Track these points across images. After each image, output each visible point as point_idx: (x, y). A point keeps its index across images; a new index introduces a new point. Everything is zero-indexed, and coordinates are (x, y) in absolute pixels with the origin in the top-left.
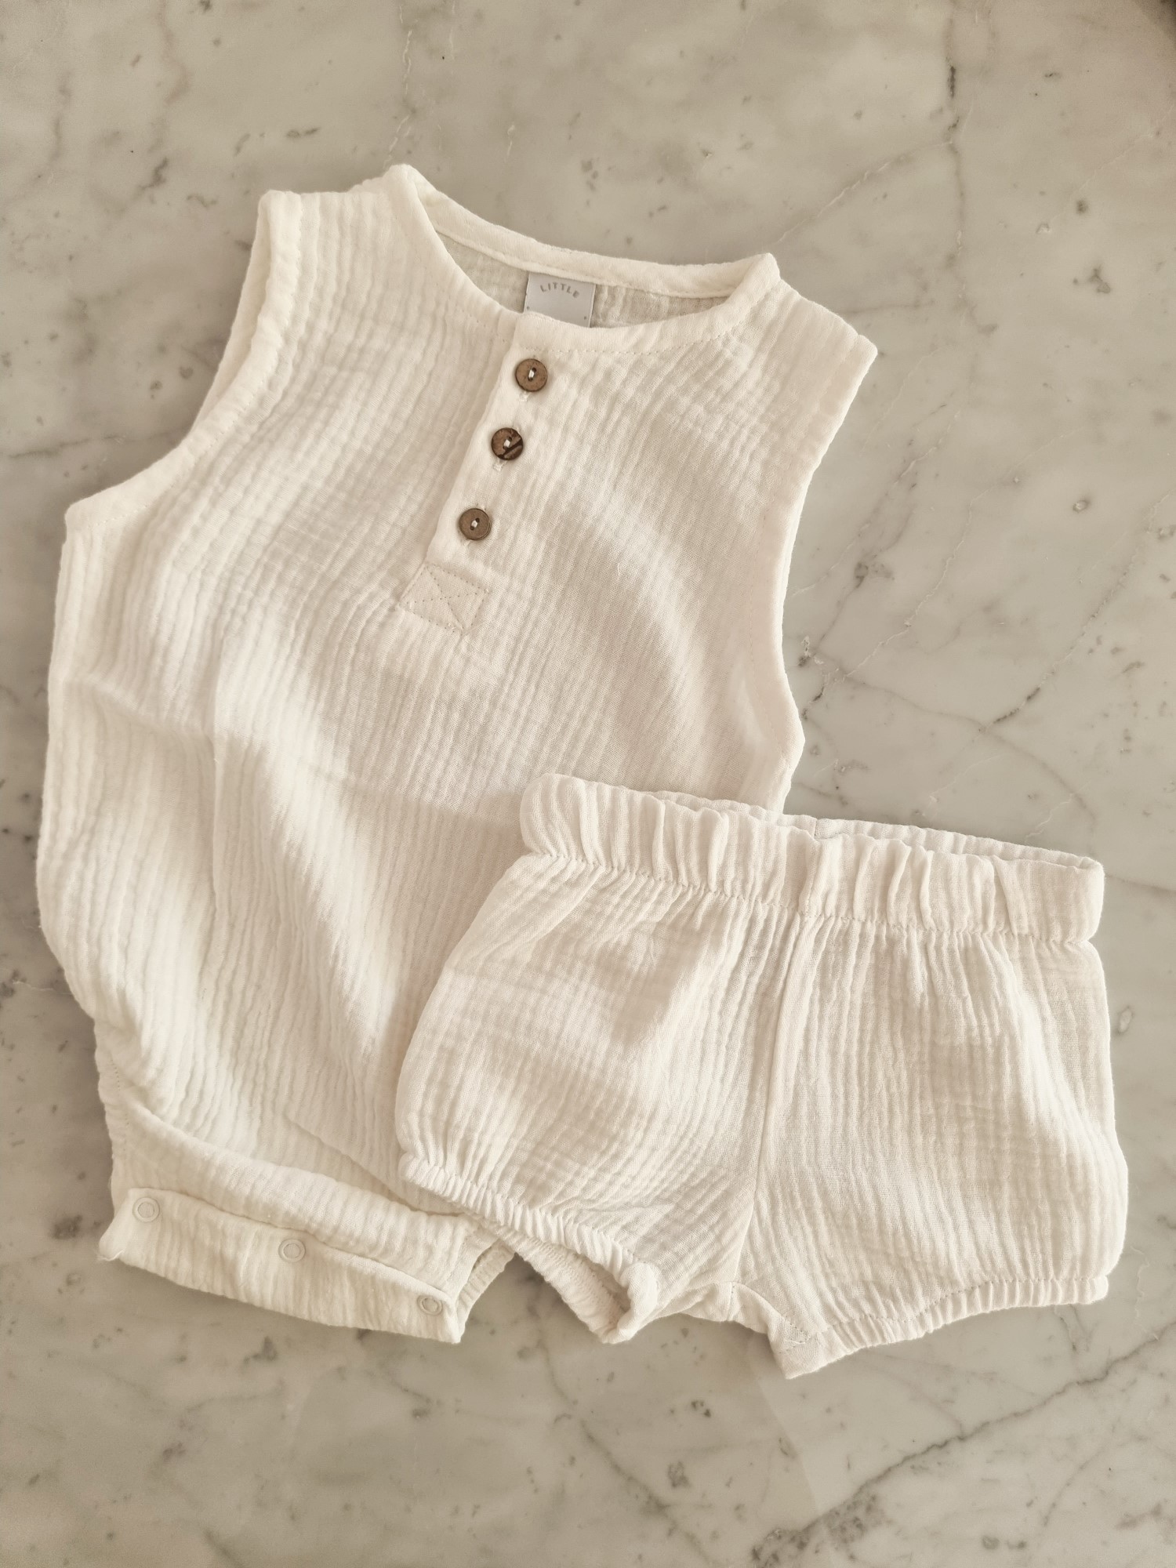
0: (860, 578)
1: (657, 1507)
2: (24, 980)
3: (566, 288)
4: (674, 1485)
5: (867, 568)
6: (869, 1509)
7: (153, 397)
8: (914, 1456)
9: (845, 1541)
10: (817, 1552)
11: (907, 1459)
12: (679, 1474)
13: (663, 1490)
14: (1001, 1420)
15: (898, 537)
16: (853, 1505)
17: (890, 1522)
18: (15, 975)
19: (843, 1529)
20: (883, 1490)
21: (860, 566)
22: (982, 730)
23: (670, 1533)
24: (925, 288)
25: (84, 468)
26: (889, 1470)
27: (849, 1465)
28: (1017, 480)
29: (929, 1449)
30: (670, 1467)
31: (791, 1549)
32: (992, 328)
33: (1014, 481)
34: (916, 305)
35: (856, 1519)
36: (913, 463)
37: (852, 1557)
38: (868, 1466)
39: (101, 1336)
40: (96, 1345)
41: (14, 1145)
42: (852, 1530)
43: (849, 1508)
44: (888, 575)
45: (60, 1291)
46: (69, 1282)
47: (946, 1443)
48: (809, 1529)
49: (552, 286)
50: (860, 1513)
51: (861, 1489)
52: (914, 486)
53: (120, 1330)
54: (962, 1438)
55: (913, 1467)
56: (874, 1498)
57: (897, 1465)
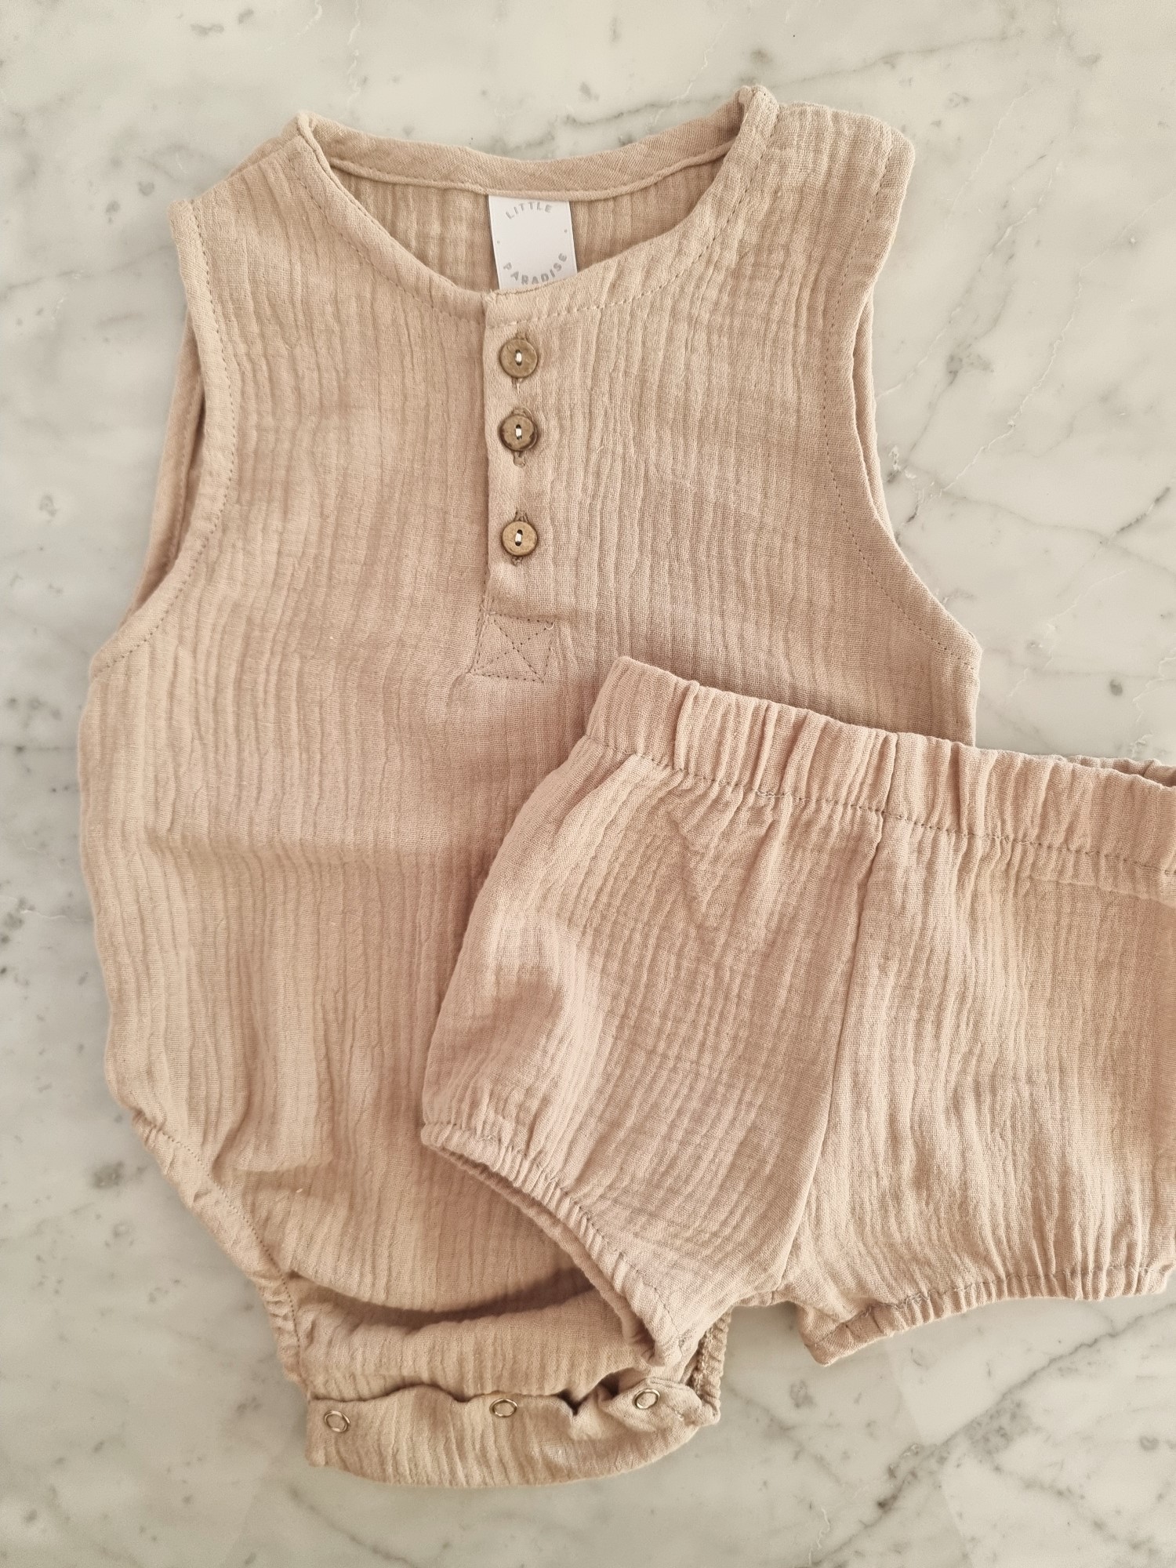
0: (953, 374)
1: (780, 1430)
2: (32, 909)
4: (798, 1405)
5: (961, 360)
6: (1014, 1417)
7: (110, 220)
8: (1061, 1357)
9: (989, 1452)
10: (958, 1466)
11: (1052, 1361)
12: (802, 1393)
13: (785, 1411)
14: (1156, 1313)
15: (996, 320)
16: (995, 1414)
17: (1038, 1429)
18: (22, 904)
19: (987, 1440)
20: (1029, 1396)
21: (952, 358)
22: (1103, 542)
23: (796, 1456)
24: (1012, 15)
25: (40, 312)
26: (1034, 1374)
27: (989, 1373)
28: (1133, 240)
29: (1076, 1349)
30: (792, 1386)
31: (933, 1464)
32: (1095, 60)
33: (1129, 242)
34: (1004, 37)
35: (1001, 1428)
36: (1009, 230)
37: (998, 1469)
38: (1010, 1371)
39: (158, 1289)
40: (152, 1299)
41: (41, 1090)
42: (995, 1440)
43: (991, 1417)
44: (986, 367)
45: (107, 1244)
46: (117, 1234)
47: (1096, 1341)
48: (947, 1443)
50: (1005, 1421)
51: (1004, 1396)
52: (1011, 257)
53: (177, 1282)
54: (1113, 1335)
55: (1060, 1369)
56: (1018, 1405)
57: (1043, 1369)
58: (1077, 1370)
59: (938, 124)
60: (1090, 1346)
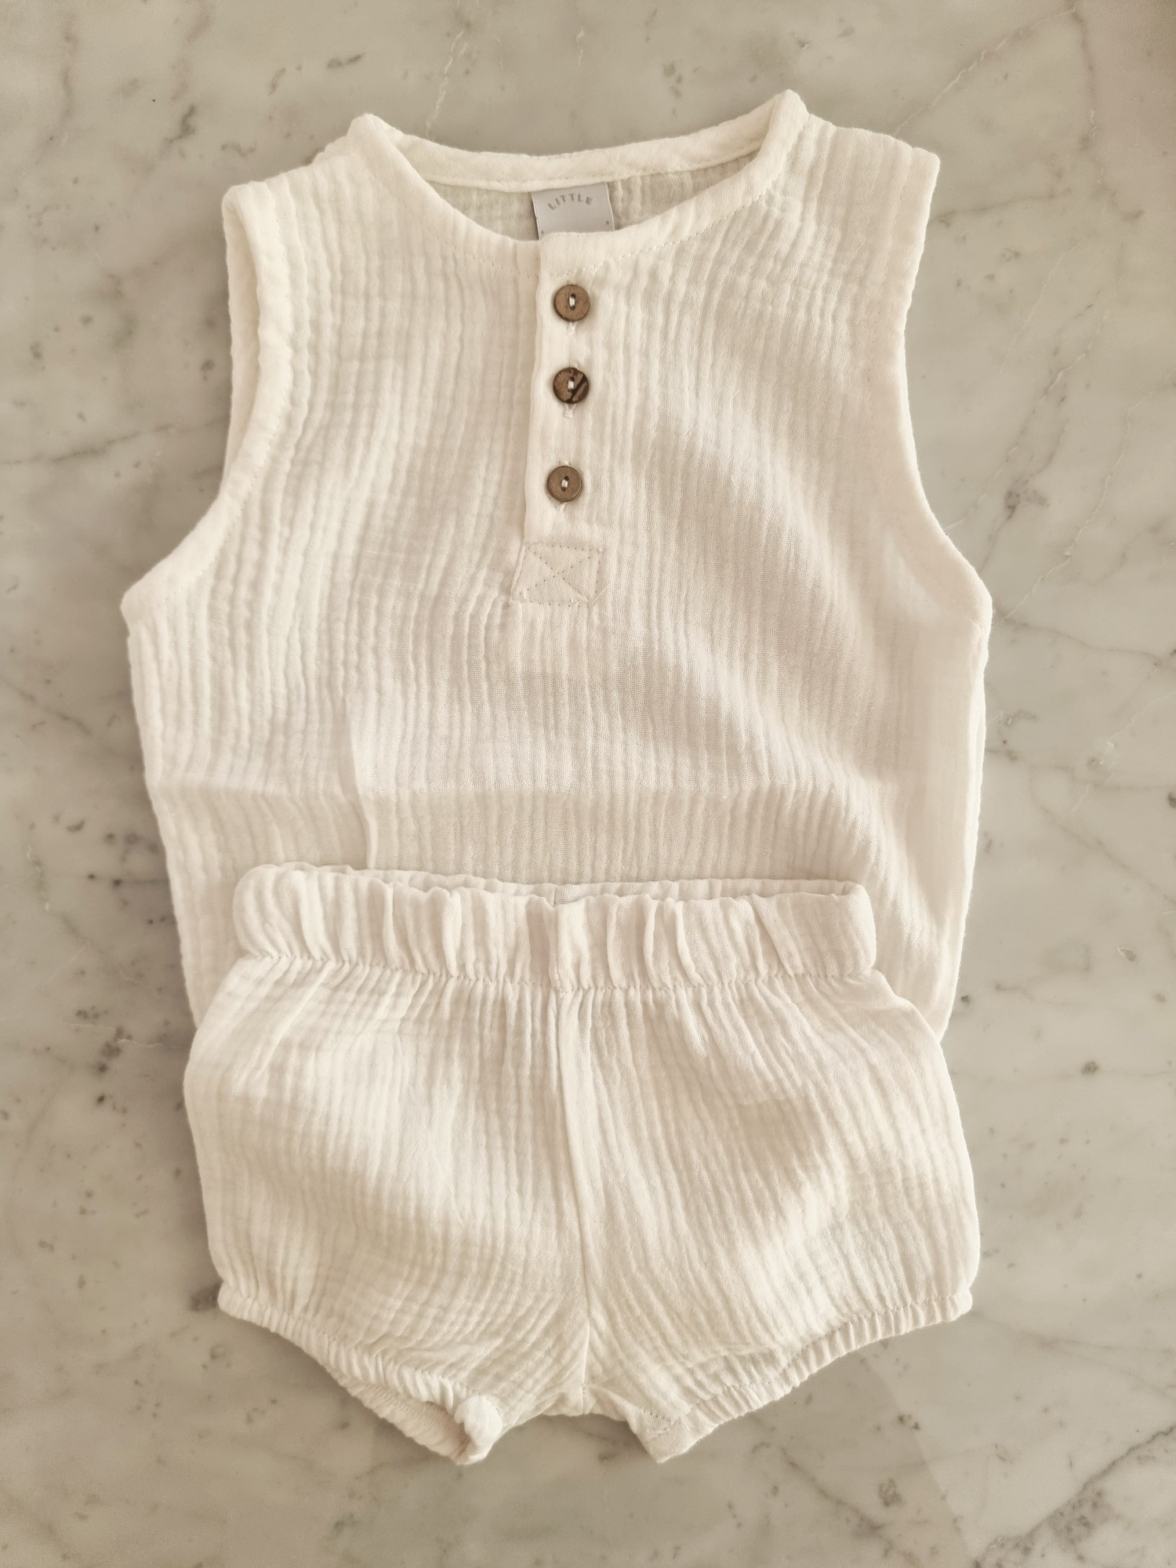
0: (1011, 508)
1: (870, 1529)
2: (129, 1037)
3: (576, 197)
4: (887, 1504)
5: (1018, 496)
6: (1095, 1505)
7: (205, 378)
8: (1138, 1447)
9: (1072, 1542)
10: (1043, 1556)
11: (1131, 1450)
12: (891, 1492)
13: (875, 1511)
15: (1050, 458)
16: (1076, 1504)
17: (1118, 1517)
18: (119, 1033)
19: (1069, 1529)
20: (1110, 1485)
21: (1010, 494)
22: (1158, 663)
23: (886, 1553)
24: (1059, 175)
25: (137, 465)
26: (1114, 1464)
27: (1071, 1464)
29: (1154, 1437)
30: (881, 1487)
31: (1016, 1556)
32: (1137, 215)
34: (1051, 196)
35: (1083, 1518)
36: (1061, 374)
37: (1081, 1558)
38: (1091, 1461)
39: (255, 1409)
40: (249, 1420)
41: (138, 1216)
42: (1078, 1529)
43: (1074, 1507)
44: (1042, 501)
45: (204, 1367)
46: (214, 1356)
48: (1032, 1535)
49: (561, 200)
50: (1086, 1510)
51: (1085, 1487)
52: (1063, 399)
53: (274, 1402)
55: (1139, 1458)
56: (1099, 1494)
57: (1122, 1458)
58: (1154, 1458)
59: (991, 277)
60: (1166, 1434)
